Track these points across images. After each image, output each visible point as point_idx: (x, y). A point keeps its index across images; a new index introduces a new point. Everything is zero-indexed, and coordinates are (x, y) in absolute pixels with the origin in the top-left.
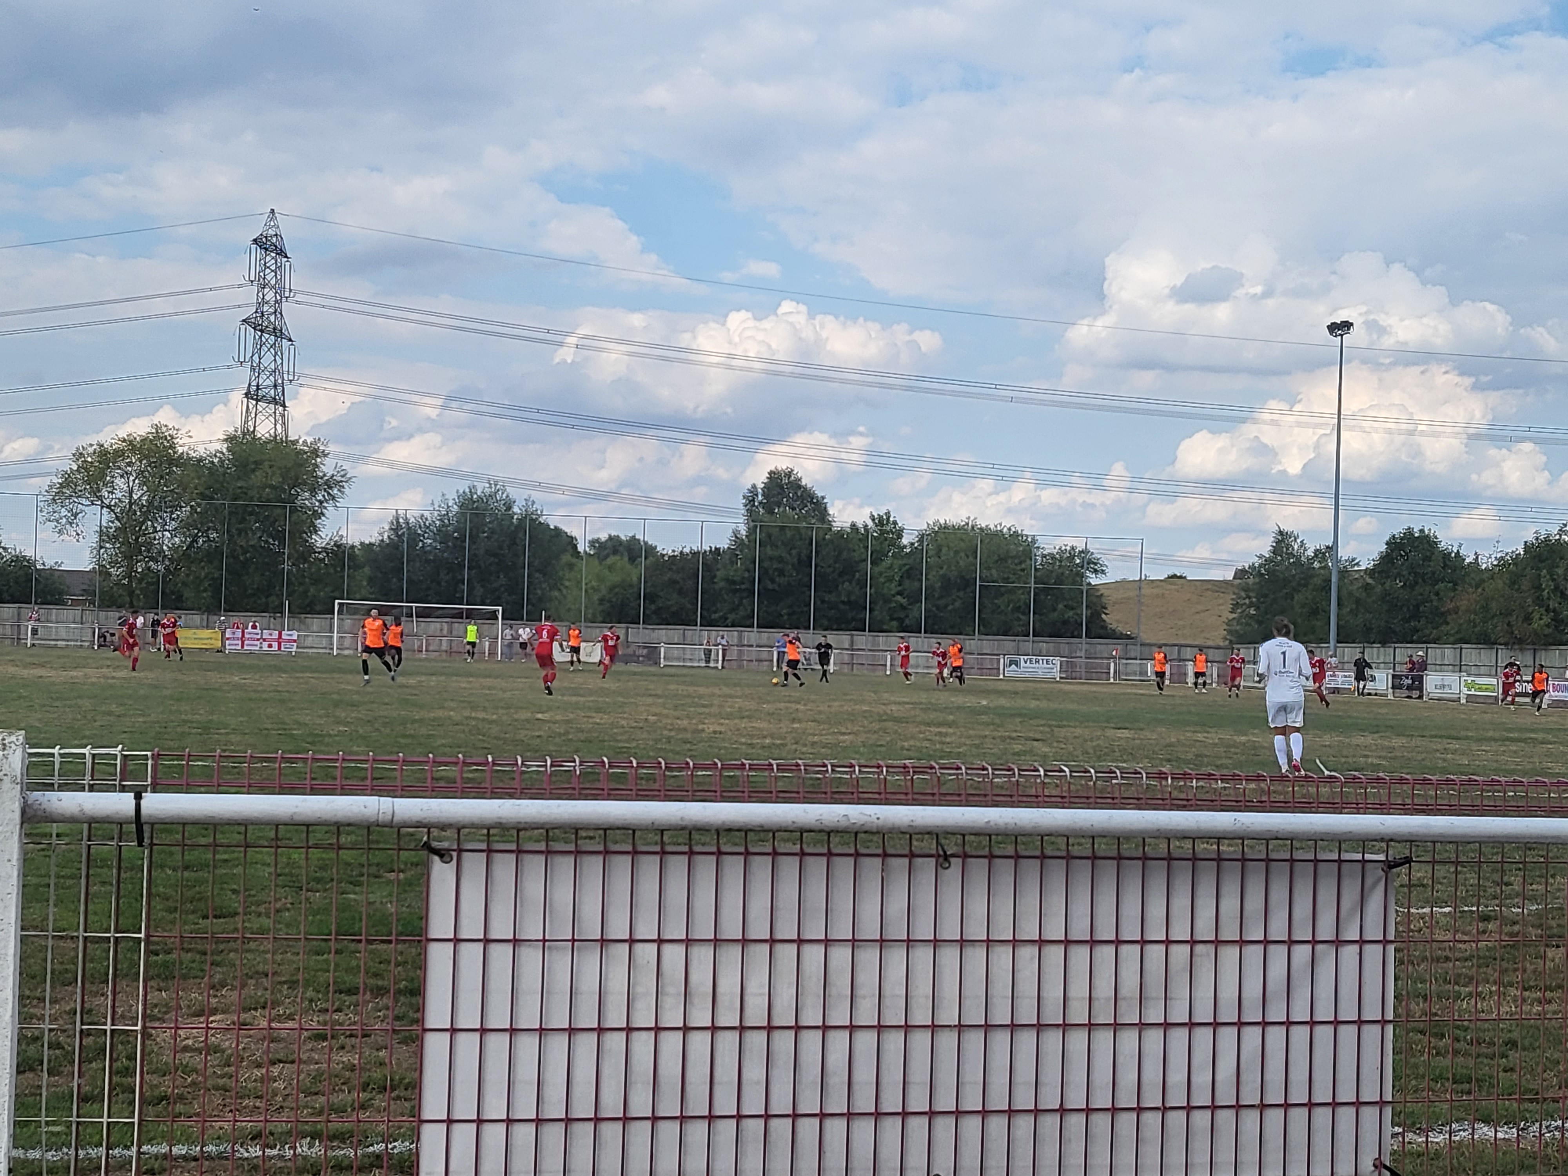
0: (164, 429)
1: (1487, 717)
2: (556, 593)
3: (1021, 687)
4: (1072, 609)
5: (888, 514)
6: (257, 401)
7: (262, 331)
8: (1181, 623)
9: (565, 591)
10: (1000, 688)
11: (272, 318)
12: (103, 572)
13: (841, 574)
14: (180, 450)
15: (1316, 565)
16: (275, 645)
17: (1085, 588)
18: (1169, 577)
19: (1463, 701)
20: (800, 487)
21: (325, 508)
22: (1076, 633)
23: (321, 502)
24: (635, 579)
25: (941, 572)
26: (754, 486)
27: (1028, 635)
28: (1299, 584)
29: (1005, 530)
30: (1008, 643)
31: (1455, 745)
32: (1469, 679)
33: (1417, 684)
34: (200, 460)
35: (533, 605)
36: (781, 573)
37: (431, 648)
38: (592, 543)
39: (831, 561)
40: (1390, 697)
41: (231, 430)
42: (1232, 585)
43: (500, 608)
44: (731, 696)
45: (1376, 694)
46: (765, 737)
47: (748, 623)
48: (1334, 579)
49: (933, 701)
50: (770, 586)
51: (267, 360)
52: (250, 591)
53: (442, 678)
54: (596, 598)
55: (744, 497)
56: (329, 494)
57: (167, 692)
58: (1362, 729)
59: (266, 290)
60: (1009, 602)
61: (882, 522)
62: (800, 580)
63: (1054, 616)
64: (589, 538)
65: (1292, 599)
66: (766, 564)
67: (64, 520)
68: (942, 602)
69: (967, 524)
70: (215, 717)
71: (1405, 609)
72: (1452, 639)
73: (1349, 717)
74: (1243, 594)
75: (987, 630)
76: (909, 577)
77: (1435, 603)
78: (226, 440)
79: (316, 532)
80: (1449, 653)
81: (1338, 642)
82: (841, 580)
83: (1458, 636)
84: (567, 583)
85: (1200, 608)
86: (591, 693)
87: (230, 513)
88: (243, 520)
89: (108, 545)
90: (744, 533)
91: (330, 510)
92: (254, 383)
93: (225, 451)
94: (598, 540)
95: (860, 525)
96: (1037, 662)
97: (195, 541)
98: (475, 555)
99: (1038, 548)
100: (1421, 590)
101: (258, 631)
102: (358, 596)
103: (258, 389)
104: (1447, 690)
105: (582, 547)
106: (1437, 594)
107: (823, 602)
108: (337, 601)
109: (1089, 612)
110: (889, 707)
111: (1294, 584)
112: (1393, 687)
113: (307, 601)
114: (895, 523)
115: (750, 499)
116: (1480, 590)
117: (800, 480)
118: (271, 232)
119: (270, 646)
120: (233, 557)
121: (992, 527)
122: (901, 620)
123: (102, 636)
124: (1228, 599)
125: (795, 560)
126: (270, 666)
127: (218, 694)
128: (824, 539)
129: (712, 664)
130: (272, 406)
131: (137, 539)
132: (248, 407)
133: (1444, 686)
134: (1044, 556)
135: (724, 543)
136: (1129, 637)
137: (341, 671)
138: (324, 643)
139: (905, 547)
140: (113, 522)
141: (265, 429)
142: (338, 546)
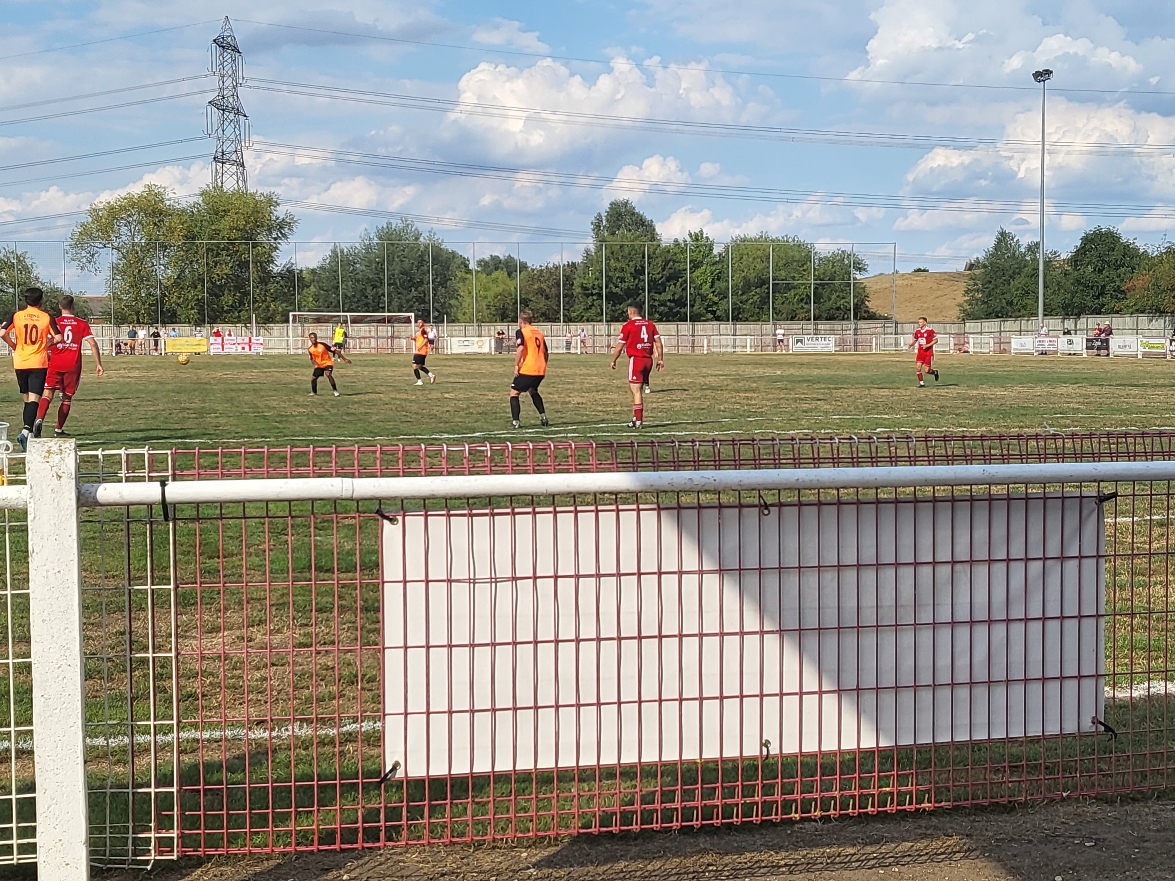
0: (153, 187)
1: (1158, 369)
2: (453, 302)
3: (806, 359)
4: (843, 298)
5: (701, 232)
6: (223, 163)
7: (223, 110)
8: (925, 305)
9: (460, 299)
10: (790, 361)
11: (231, 99)
12: (116, 298)
13: (668, 279)
14: (168, 203)
15: (1028, 258)
16: (247, 348)
17: (852, 281)
18: (915, 271)
19: (1140, 357)
20: (633, 214)
21: (279, 243)
22: (846, 316)
23: (275, 239)
24: (513, 289)
25: (743, 274)
26: (599, 215)
27: (809, 320)
28: (1014, 273)
29: (790, 240)
30: (796, 326)
31: (1135, 391)
32: (1145, 340)
33: (1105, 345)
34: (184, 211)
35: (438, 311)
36: (622, 280)
37: (363, 346)
38: (479, 263)
39: (660, 269)
40: (1085, 355)
41: (204, 187)
42: (964, 275)
43: (412, 314)
44: (589, 375)
45: (1074, 354)
46: (616, 405)
47: (599, 319)
48: (1041, 268)
49: (740, 372)
50: (614, 290)
51: (229, 131)
52: (226, 308)
53: (373, 369)
54: (484, 304)
55: (592, 223)
56: (281, 233)
57: (169, 387)
58: (1064, 381)
59: (225, 79)
60: (795, 295)
61: (697, 237)
62: (637, 285)
63: (829, 304)
64: (477, 259)
65: (1009, 284)
66: (610, 274)
67: (84, 260)
68: (744, 297)
69: (762, 237)
70: (207, 405)
71: (1095, 288)
72: (1131, 310)
73: (1054, 372)
74: (971, 282)
75: (779, 316)
76: (718, 279)
77: (1118, 284)
78: (202, 195)
79: (273, 262)
80: (1128, 321)
81: (1045, 315)
82: (668, 284)
83: (1135, 308)
84: (462, 294)
85: (939, 293)
86: (484, 375)
87: (208, 250)
88: (218, 254)
89: (118, 277)
90: (593, 250)
91: (283, 245)
92: (220, 150)
93: (201, 202)
94: (483, 260)
95: (681, 241)
96: (817, 339)
97: (183, 271)
98: (393, 275)
99: (816, 253)
100: (1107, 274)
101: (232, 338)
102: (306, 309)
103: (223, 154)
104: (1127, 349)
105: (472, 266)
106: (1119, 276)
107: (655, 300)
108: (291, 314)
109: (856, 300)
110: (708, 379)
111: (1011, 272)
112: (1087, 348)
113: (269, 314)
114: (707, 238)
115: (597, 226)
116: (1151, 272)
117: (634, 208)
118: (226, 34)
119: (243, 348)
120: (212, 282)
121: (780, 238)
122: (713, 312)
123: (118, 346)
124: (962, 286)
125: (633, 269)
126: (244, 364)
127: (208, 386)
128: (654, 253)
129: (572, 351)
130: (234, 167)
131: (140, 271)
132: (217, 169)
133: (1125, 346)
134: (820, 259)
135: (579, 259)
136: (886, 318)
137: (297, 366)
138: (284, 345)
139: (715, 256)
140: (121, 260)
141: (230, 184)
142: (290, 271)
